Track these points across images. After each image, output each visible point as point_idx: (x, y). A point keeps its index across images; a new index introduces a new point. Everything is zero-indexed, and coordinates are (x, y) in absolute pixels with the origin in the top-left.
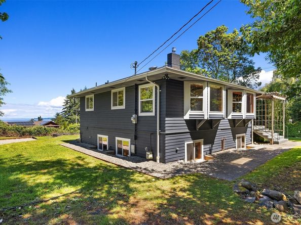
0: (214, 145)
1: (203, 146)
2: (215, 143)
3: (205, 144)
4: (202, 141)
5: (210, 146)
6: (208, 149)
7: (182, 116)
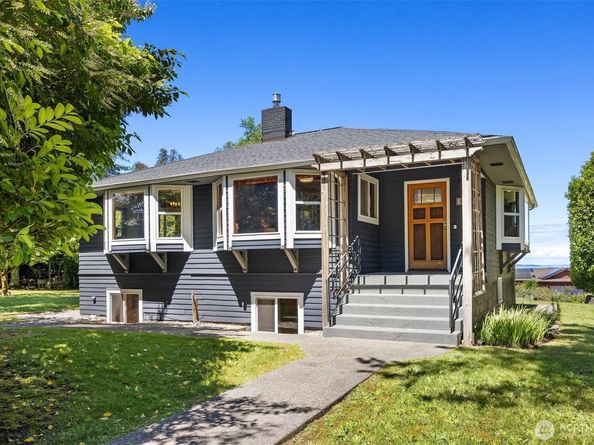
0: (170, 306)
1: (141, 302)
2: (173, 301)
3: (146, 299)
4: (139, 292)
5: (161, 305)
6: (156, 311)
7: (101, 248)
